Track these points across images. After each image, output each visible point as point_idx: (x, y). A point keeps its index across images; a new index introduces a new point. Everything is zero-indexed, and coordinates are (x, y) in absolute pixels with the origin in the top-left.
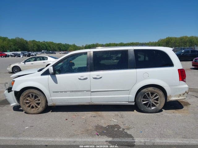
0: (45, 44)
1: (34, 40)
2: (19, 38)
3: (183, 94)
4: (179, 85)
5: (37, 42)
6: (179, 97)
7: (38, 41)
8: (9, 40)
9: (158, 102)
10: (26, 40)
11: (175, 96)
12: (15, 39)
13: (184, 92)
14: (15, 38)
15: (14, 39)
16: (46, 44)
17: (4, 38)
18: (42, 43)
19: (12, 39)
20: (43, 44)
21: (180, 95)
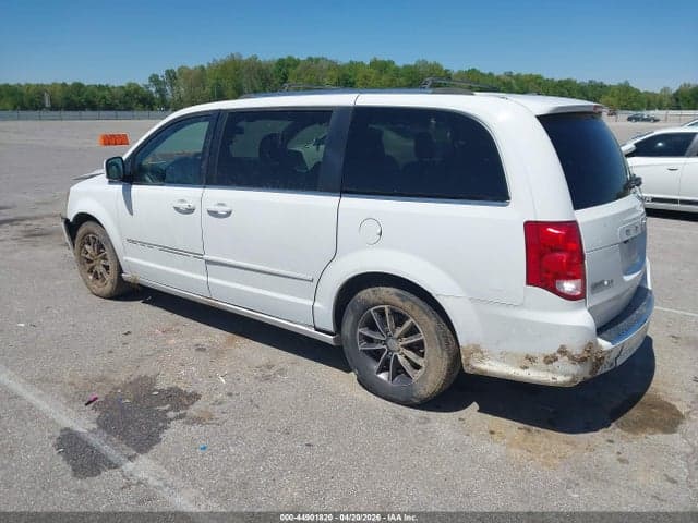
0: (510, 83)
1: (474, 70)
2: (425, 63)
3: (550, 360)
4: (521, 306)
5: (482, 75)
6: (526, 368)
7: (487, 72)
8: (397, 69)
9: (420, 362)
10: (446, 71)
11: (504, 357)
12: (416, 66)
13: (552, 350)
14: (413, 63)
15: (410, 67)
16: (513, 81)
17: (385, 62)
18: (498, 78)
19: (405, 67)
20: (504, 83)
21: (531, 359)
